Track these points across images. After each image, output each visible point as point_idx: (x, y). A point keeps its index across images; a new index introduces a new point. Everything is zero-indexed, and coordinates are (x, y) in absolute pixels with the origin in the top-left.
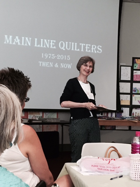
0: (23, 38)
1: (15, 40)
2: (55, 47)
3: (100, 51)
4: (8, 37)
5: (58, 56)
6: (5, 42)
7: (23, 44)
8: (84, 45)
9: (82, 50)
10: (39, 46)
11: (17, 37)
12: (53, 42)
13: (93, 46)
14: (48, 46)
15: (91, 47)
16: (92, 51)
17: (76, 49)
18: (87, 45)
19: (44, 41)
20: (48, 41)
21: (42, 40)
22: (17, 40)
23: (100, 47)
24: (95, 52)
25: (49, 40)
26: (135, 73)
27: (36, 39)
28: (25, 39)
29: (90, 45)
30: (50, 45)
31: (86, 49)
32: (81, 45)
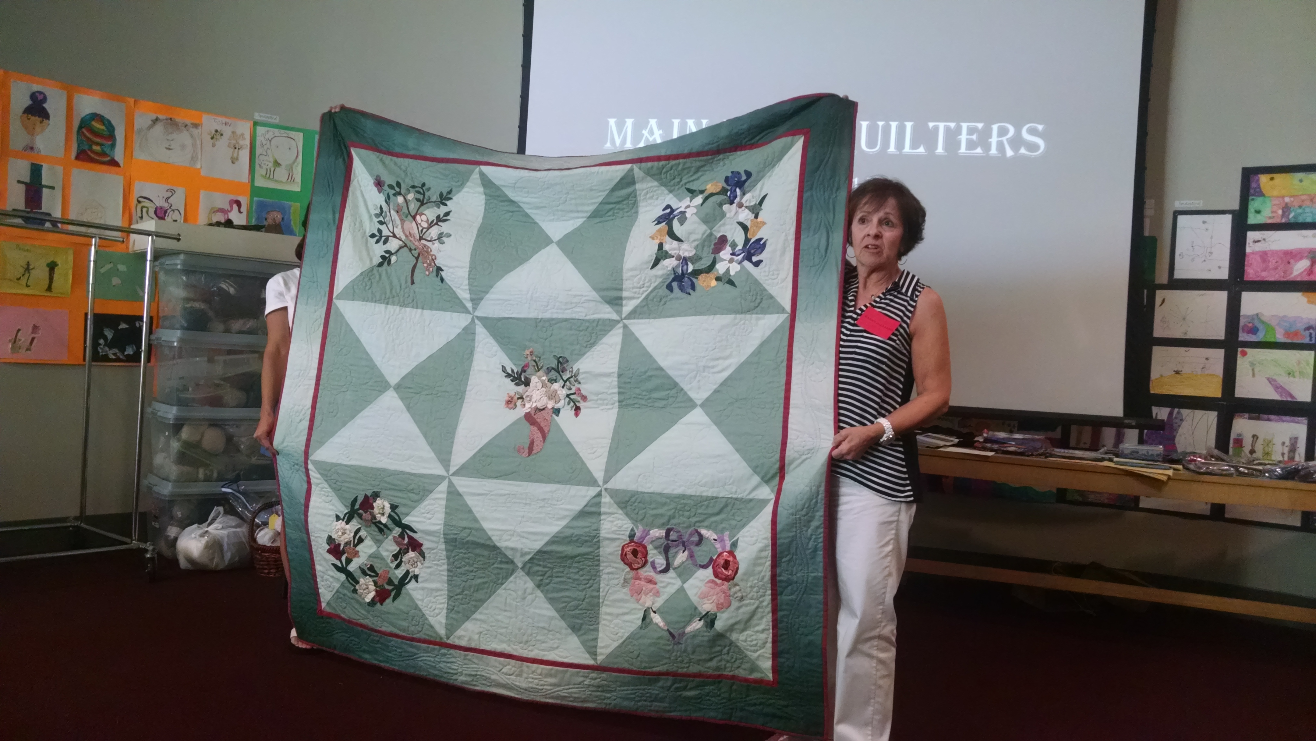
1: (645, 132)
3: (1033, 147)
4: (621, 125)
6: (608, 145)
8: (952, 125)
9: (940, 150)
11: (653, 122)
13: (995, 127)
15: (985, 135)
16: (994, 151)
18: (965, 126)
23: (1032, 132)
24: (1010, 153)
26: (1255, 242)
28: (683, 126)
29: (980, 126)
31: (959, 143)
32: (936, 129)
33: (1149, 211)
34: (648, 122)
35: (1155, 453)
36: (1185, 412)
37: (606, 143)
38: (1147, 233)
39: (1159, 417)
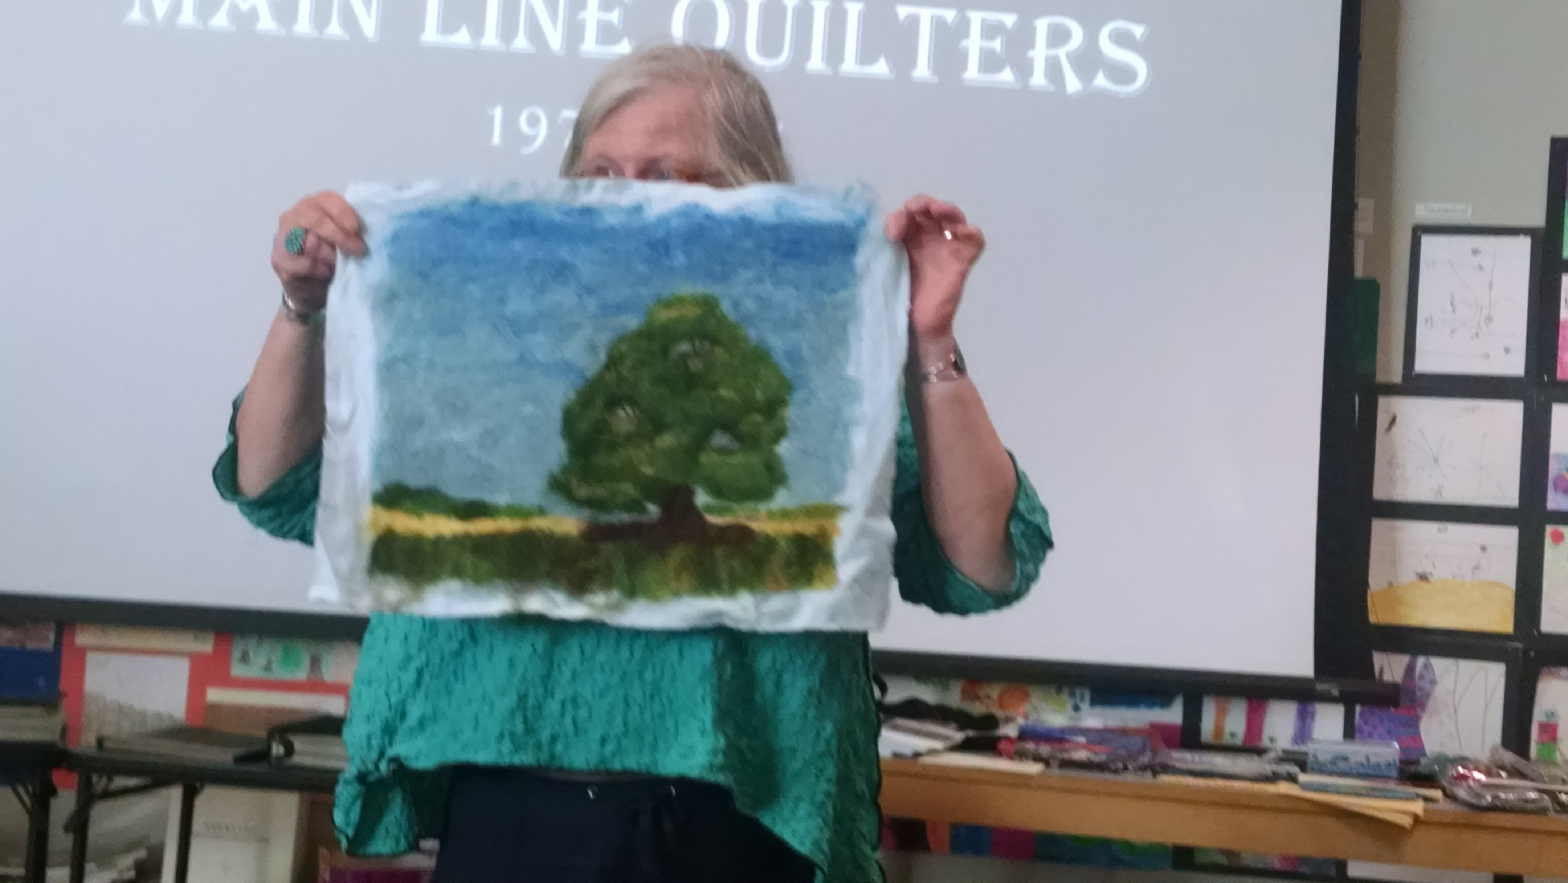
2: (623, 46)
3: (1122, 74)
6: (136, 15)
7: (303, 25)
8: (950, 15)
9: (922, 70)
10: (462, 37)
12: (610, 3)
13: (1042, 26)
14: (555, 39)
15: (1021, 39)
16: (1038, 79)
17: (850, 65)
18: (976, 18)
23: (1122, 39)
24: (1073, 84)
29: (1009, 20)
30: (575, 32)
31: (964, 55)
32: (914, 22)
33: (1364, 225)
35: (1382, 761)
36: (1439, 664)
37: (130, 8)
38: (1359, 273)
39: (1387, 677)
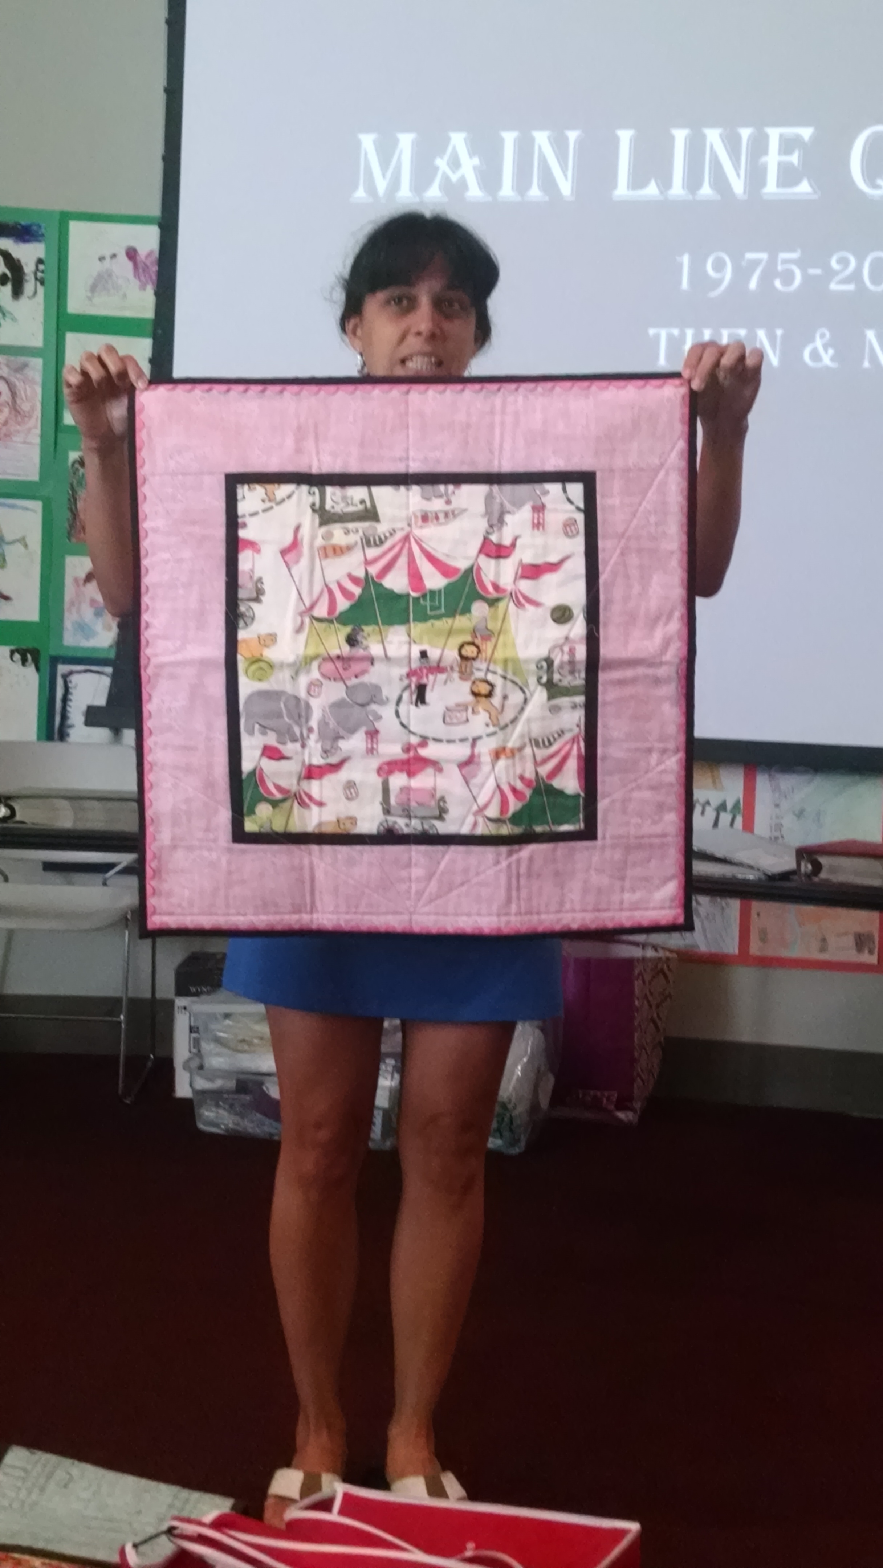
0: (509, 138)
1: (442, 163)
2: (804, 188)
4: (386, 151)
5: (839, 261)
6: (360, 193)
7: (507, 190)
10: (652, 190)
11: (458, 140)
12: (787, 146)
14: (738, 186)
19: (696, 147)
20: (739, 138)
21: (680, 136)
22: (455, 164)
25: (745, 133)
27: (625, 136)
28: (525, 148)
30: (756, 177)
34: (448, 140)
37: (356, 187)
